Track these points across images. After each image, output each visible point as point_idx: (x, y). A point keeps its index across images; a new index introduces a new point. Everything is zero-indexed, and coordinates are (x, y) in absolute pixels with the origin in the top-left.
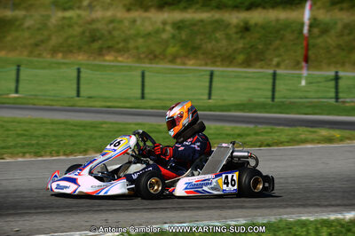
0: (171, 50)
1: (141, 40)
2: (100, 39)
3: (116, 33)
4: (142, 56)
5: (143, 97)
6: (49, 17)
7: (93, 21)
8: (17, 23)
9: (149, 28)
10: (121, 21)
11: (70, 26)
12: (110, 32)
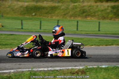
0: (110, 16)
1: (100, 13)
2: (86, 12)
3: (91, 10)
4: (100, 18)
5: (99, 30)
6: (69, 5)
7: (84, 6)
8: (59, 7)
9: (102, 8)
10: (93, 6)
11: (76, 8)
12: (89, 10)
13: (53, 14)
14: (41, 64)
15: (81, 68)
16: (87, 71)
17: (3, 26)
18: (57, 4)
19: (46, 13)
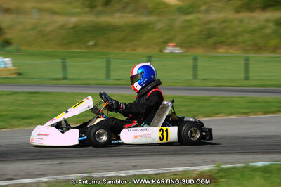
0: (274, 42)
1: (247, 37)
3: (228, 31)
4: (249, 48)
5: (247, 78)
6: (174, 20)
7: (210, 22)
8: (151, 26)
9: (254, 25)
10: (231, 21)
11: (191, 27)
12: (222, 30)
13: (136, 43)
14: (111, 161)
15: (206, 168)
16: (222, 177)
17: (20, 74)
18: (144, 19)
19: (120, 41)
